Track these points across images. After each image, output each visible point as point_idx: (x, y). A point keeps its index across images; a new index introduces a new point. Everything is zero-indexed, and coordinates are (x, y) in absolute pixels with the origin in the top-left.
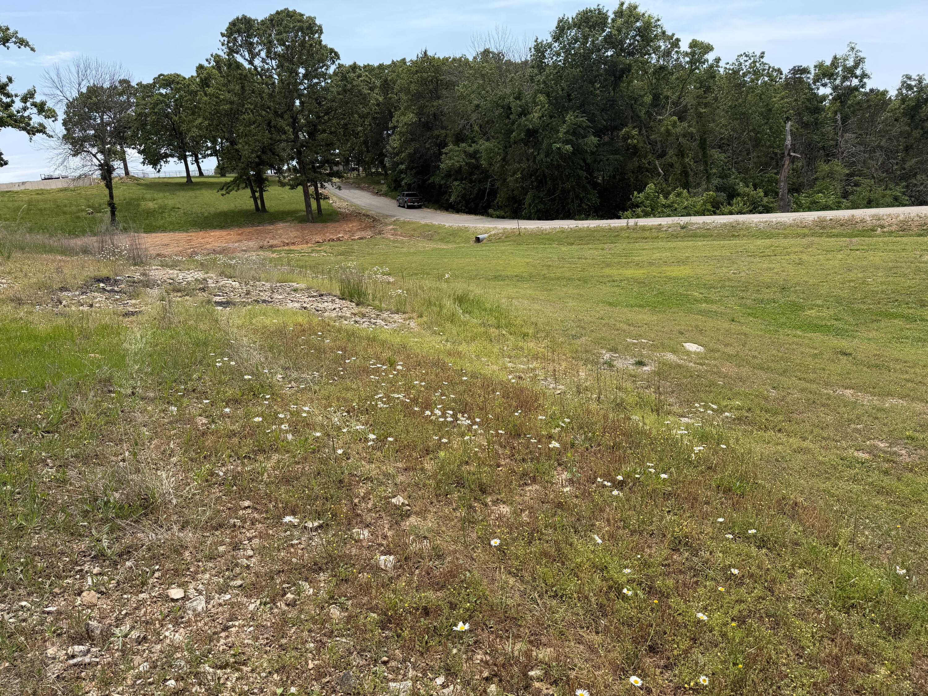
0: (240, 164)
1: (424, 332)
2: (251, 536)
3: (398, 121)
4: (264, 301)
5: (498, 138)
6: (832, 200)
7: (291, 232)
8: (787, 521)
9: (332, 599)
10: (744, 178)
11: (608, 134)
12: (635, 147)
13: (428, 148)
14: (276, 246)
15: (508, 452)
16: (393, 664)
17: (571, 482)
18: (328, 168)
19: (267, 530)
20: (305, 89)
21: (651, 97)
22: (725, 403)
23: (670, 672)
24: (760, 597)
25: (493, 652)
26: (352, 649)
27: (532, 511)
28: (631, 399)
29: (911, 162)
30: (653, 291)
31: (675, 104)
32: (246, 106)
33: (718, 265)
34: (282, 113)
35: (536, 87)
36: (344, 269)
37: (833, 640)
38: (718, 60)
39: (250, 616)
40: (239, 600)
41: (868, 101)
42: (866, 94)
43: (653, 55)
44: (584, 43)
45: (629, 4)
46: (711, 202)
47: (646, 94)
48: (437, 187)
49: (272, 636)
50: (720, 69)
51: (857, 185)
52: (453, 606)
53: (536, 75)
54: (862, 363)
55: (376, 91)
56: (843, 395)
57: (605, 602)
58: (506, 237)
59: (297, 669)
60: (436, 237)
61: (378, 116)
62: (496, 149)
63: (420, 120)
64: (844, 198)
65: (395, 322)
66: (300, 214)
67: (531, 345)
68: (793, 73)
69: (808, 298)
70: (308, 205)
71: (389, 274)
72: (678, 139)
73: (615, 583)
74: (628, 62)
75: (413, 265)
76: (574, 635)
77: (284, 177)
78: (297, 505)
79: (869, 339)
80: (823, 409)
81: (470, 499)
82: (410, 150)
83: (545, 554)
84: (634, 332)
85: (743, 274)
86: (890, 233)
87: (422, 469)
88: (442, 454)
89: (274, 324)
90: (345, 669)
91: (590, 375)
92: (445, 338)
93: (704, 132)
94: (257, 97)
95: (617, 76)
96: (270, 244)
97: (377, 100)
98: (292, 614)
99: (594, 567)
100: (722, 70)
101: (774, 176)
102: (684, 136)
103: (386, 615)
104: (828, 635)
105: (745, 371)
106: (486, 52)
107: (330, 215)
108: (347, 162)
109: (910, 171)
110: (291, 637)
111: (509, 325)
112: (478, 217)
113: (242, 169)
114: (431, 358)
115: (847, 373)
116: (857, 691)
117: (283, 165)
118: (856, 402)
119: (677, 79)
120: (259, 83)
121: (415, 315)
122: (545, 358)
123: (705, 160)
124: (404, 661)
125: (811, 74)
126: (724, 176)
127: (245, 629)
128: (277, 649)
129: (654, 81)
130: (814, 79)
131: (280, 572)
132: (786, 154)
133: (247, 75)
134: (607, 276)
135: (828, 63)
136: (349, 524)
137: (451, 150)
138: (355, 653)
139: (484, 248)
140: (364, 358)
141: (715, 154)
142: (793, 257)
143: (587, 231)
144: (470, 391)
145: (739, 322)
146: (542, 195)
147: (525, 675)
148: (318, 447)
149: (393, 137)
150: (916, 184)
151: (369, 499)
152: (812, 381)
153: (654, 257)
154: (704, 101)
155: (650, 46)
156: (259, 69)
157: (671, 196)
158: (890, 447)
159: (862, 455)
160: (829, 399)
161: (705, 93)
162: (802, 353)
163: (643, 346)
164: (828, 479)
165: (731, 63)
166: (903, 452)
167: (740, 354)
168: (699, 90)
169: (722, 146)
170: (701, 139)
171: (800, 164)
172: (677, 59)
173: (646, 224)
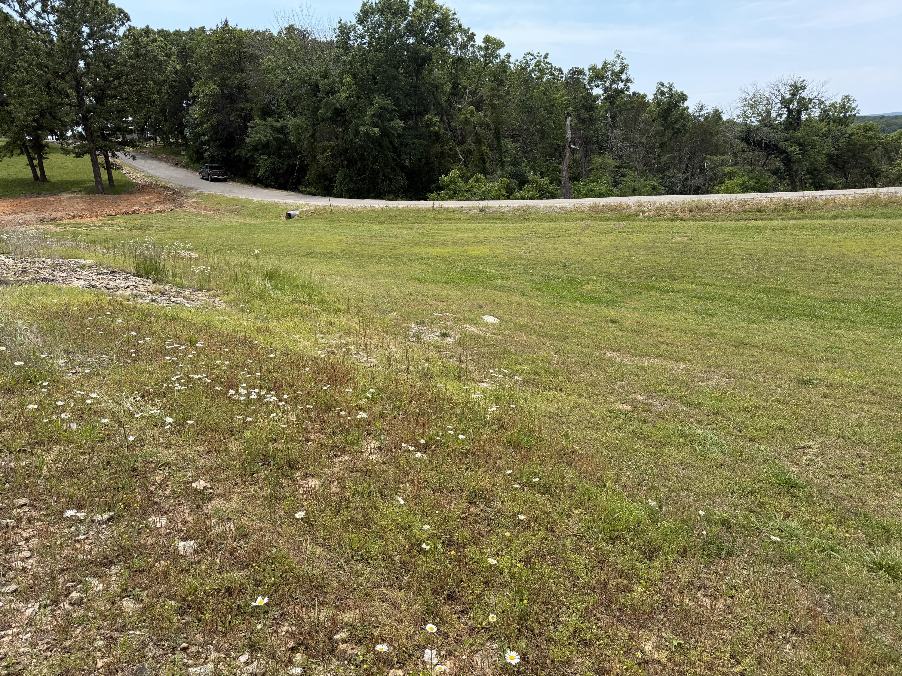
0: (13, 128)
1: (230, 309)
2: (28, 535)
3: (198, 91)
4: (44, 280)
5: (305, 114)
6: (604, 188)
7: (78, 203)
8: (566, 469)
9: (125, 592)
10: (532, 165)
11: (413, 119)
12: (436, 133)
13: (233, 121)
14: (59, 219)
15: (317, 426)
16: (194, 649)
17: (379, 449)
18: (121, 137)
19: (47, 528)
20: (90, 49)
21: (450, 86)
22: (516, 368)
23: (466, 616)
24: (543, 538)
25: (299, 622)
26: (147, 641)
27: (341, 481)
28: (436, 369)
29: (665, 158)
30: (457, 268)
31: (473, 94)
32: (18, 63)
33: (512, 245)
34: (63, 74)
35: (343, 68)
36: (140, 244)
37: (602, 569)
38: (508, 56)
39: (27, 621)
40: (13, 606)
41: (631, 102)
42: (630, 96)
43: (452, 47)
44: (388, 28)
46: (505, 188)
47: (446, 83)
48: (244, 160)
49: (54, 640)
50: (511, 65)
51: (624, 175)
52: (258, 583)
53: (342, 55)
54: (627, 329)
55: (173, 58)
56: (612, 357)
57: (408, 559)
58: (318, 215)
59: (84, 670)
60: (244, 212)
61: (177, 84)
62: (305, 126)
63: (222, 92)
64: (614, 187)
65: (198, 300)
66: (87, 185)
67: (343, 320)
68: (572, 74)
69: (585, 274)
70: (97, 175)
71: (192, 250)
72: (475, 128)
73: (417, 540)
74: (428, 50)
75: (219, 240)
76: (379, 594)
77: (68, 144)
78: (83, 499)
79: (633, 309)
80: (595, 369)
81: (278, 476)
82: (213, 122)
83: (352, 521)
84: (440, 307)
85: (532, 253)
86: (650, 218)
87: (226, 451)
88: (247, 433)
89: (55, 304)
90: (139, 662)
91: (399, 348)
92: (254, 315)
93: (498, 123)
94: (31, 55)
95: (420, 63)
96: (52, 216)
97: (174, 67)
98: (78, 613)
99: (398, 527)
100: (512, 66)
101: (557, 165)
102: (481, 125)
103: (186, 601)
104: (598, 564)
105: (533, 339)
106: (291, 29)
107: (124, 186)
108: (142, 131)
109: (665, 165)
110: (77, 638)
111: (321, 301)
112: (288, 193)
113: (16, 134)
114: (238, 336)
115: (615, 338)
116: (620, 609)
117: (67, 130)
118: (621, 363)
119: (474, 70)
120: (33, 39)
121: (220, 292)
122: (357, 333)
123: (499, 148)
124: (206, 644)
125: (586, 75)
126: (516, 164)
127: (21, 636)
128: (60, 652)
129: (453, 71)
130: (588, 80)
131: (63, 570)
132: (567, 146)
133: (18, 29)
134: (416, 254)
135: (600, 67)
136: (144, 513)
137: (257, 124)
138: (151, 644)
139: (295, 225)
140: (161, 338)
141: (508, 143)
142: (573, 238)
143: (396, 211)
144: (280, 368)
145: (529, 296)
146: (352, 174)
147: (331, 639)
148: (107, 435)
149: (193, 107)
150: (669, 177)
151: (167, 486)
152: (587, 346)
153: (457, 237)
154: (498, 93)
155: (449, 38)
156: (33, 24)
157: (470, 181)
158: (647, 399)
159: (626, 408)
160: (600, 361)
161: (498, 86)
162: (580, 322)
163: (447, 319)
164: (599, 429)
165: (519, 60)
166: (657, 403)
167: (529, 324)
168: (493, 83)
169: (514, 136)
170: (496, 129)
171: (579, 156)
172: (473, 53)
173: (450, 206)
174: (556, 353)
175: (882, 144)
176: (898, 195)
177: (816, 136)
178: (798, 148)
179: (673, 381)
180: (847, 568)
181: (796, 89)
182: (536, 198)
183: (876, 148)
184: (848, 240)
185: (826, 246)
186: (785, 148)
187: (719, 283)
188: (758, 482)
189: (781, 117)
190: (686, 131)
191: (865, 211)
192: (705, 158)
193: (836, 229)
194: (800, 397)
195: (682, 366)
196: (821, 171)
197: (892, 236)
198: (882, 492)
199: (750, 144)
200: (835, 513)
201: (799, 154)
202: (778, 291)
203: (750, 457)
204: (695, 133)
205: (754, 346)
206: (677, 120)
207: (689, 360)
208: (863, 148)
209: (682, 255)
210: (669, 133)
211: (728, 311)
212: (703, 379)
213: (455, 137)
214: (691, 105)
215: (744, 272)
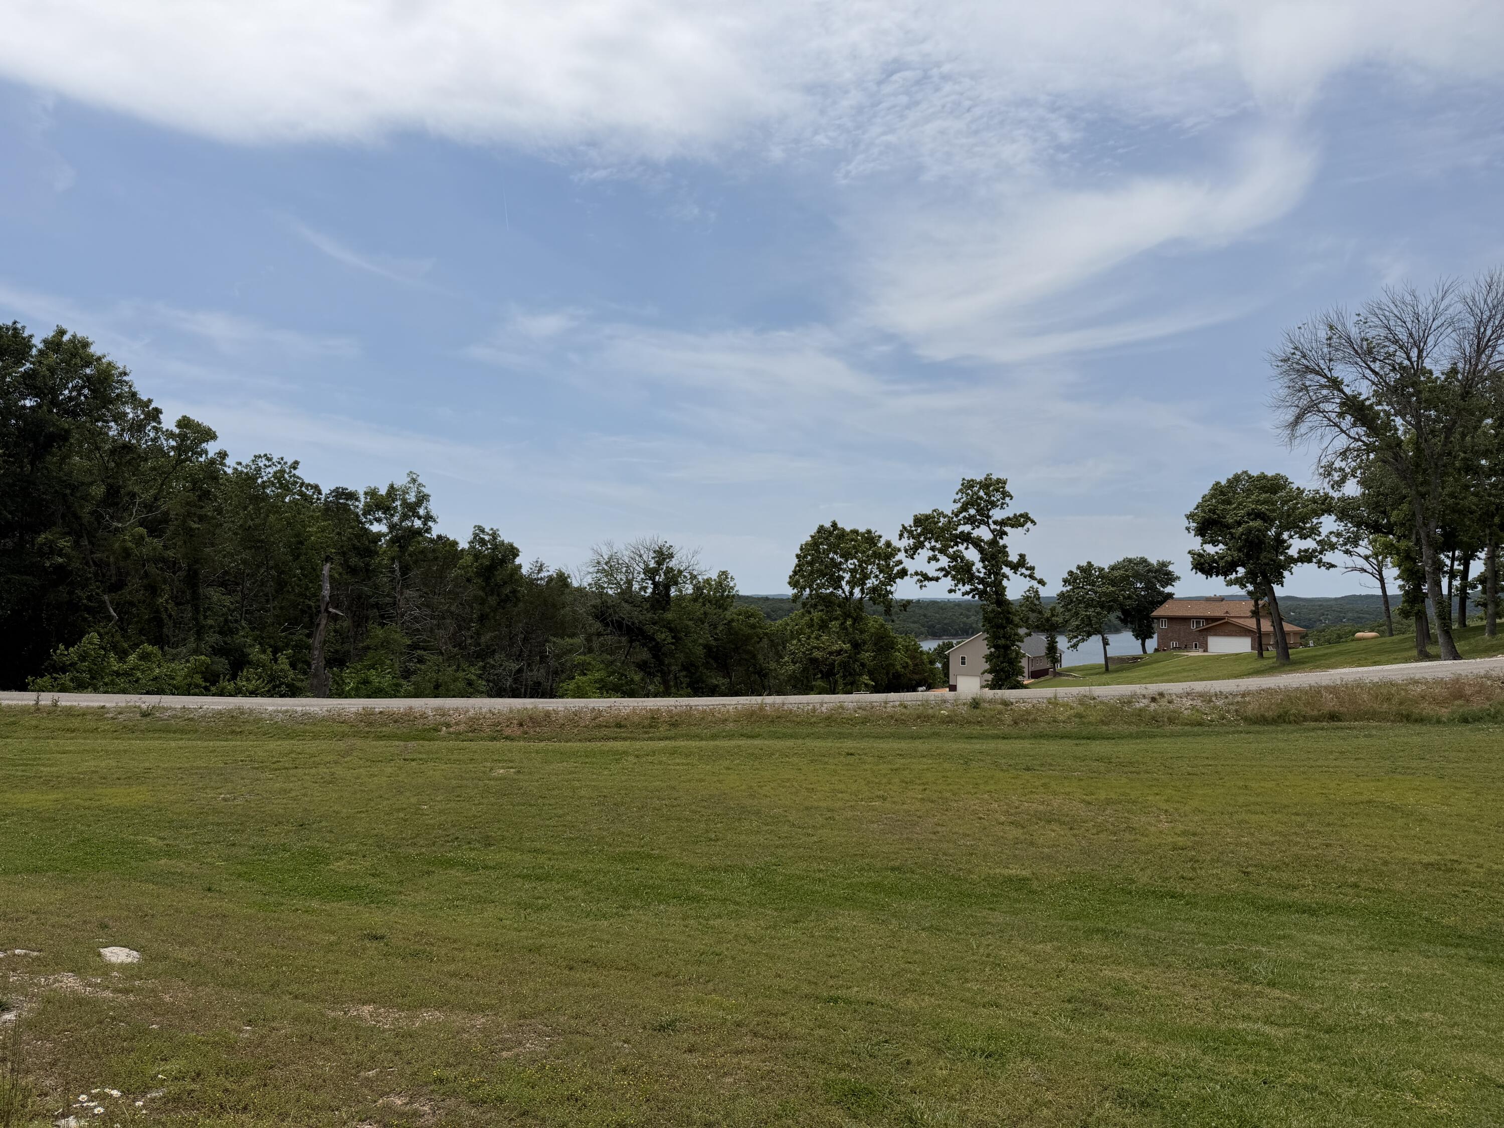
6: (387, 681)
10: (259, 636)
11: (14, 536)
12: (59, 569)
21: (103, 488)
29: (487, 637)
30: (69, 836)
31: (149, 507)
33: (200, 785)
38: (223, 455)
41: (434, 551)
42: (432, 541)
43: (112, 424)
45: (74, 336)
46: (202, 673)
47: (95, 482)
50: (226, 469)
51: (421, 661)
54: (396, 953)
64: (405, 679)
68: (336, 496)
69: (337, 839)
72: (144, 566)
74: (64, 424)
79: (415, 906)
80: (322, 1049)
85: (238, 802)
86: (457, 735)
93: (195, 560)
95: (42, 443)
100: (229, 470)
101: (304, 638)
102: (156, 562)
105: (206, 993)
109: (487, 648)
115: (371, 974)
118: (374, 1028)
119: (153, 469)
123: (194, 602)
125: (359, 501)
126: (226, 630)
129: (111, 464)
130: (364, 510)
132: (323, 608)
135: (383, 491)
141: (215, 594)
142: (323, 770)
145: (219, 891)
150: (494, 666)
153: (84, 767)
154: (199, 512)
155: (108, 410)
157: (130, 657)
158: (410, 1102)
160: (334, 1028)
161: (200, 500)
162: (311, 943)
165: (244, 464)
166: (426, 1108)
167: (205, 960)
168: (190, 494)
169: (226, 583)
170: (189, 570)
171: (345, 624)
172: (154, 440)
173: (75, 704)
174: (249, 1023)
175: (766, 634)
176: (786, 707)
177: (690, 620)
178: (669, 635)
179: (460, 1055)
181: (662, 556)
182: (263, 695)
183: (761, 639)
184: (729, 772)
185: (703, 781)
186: (654, 634)
187: (556, 848)
189: (645, 592)
190: (518, 600)
191: (749, 728)
192: (547, 641)
193: (714, 756)
194: (655, 1057)
195: (480, 1021)
196: (698, 667)
197: (781, 766)
199: (607, 625)
201: (671, 643)
202: (642, 856)
204: (531, 603)
205: (598, 964)
206: (505, 583)
207: (493, 1007)
208: (746, 640)
209: (504, 801)
210: (493, 600)
211: (567, 899)
212: (508, 1045)
213: (104, 575)
214: (525, 563)
215: (594, 827)
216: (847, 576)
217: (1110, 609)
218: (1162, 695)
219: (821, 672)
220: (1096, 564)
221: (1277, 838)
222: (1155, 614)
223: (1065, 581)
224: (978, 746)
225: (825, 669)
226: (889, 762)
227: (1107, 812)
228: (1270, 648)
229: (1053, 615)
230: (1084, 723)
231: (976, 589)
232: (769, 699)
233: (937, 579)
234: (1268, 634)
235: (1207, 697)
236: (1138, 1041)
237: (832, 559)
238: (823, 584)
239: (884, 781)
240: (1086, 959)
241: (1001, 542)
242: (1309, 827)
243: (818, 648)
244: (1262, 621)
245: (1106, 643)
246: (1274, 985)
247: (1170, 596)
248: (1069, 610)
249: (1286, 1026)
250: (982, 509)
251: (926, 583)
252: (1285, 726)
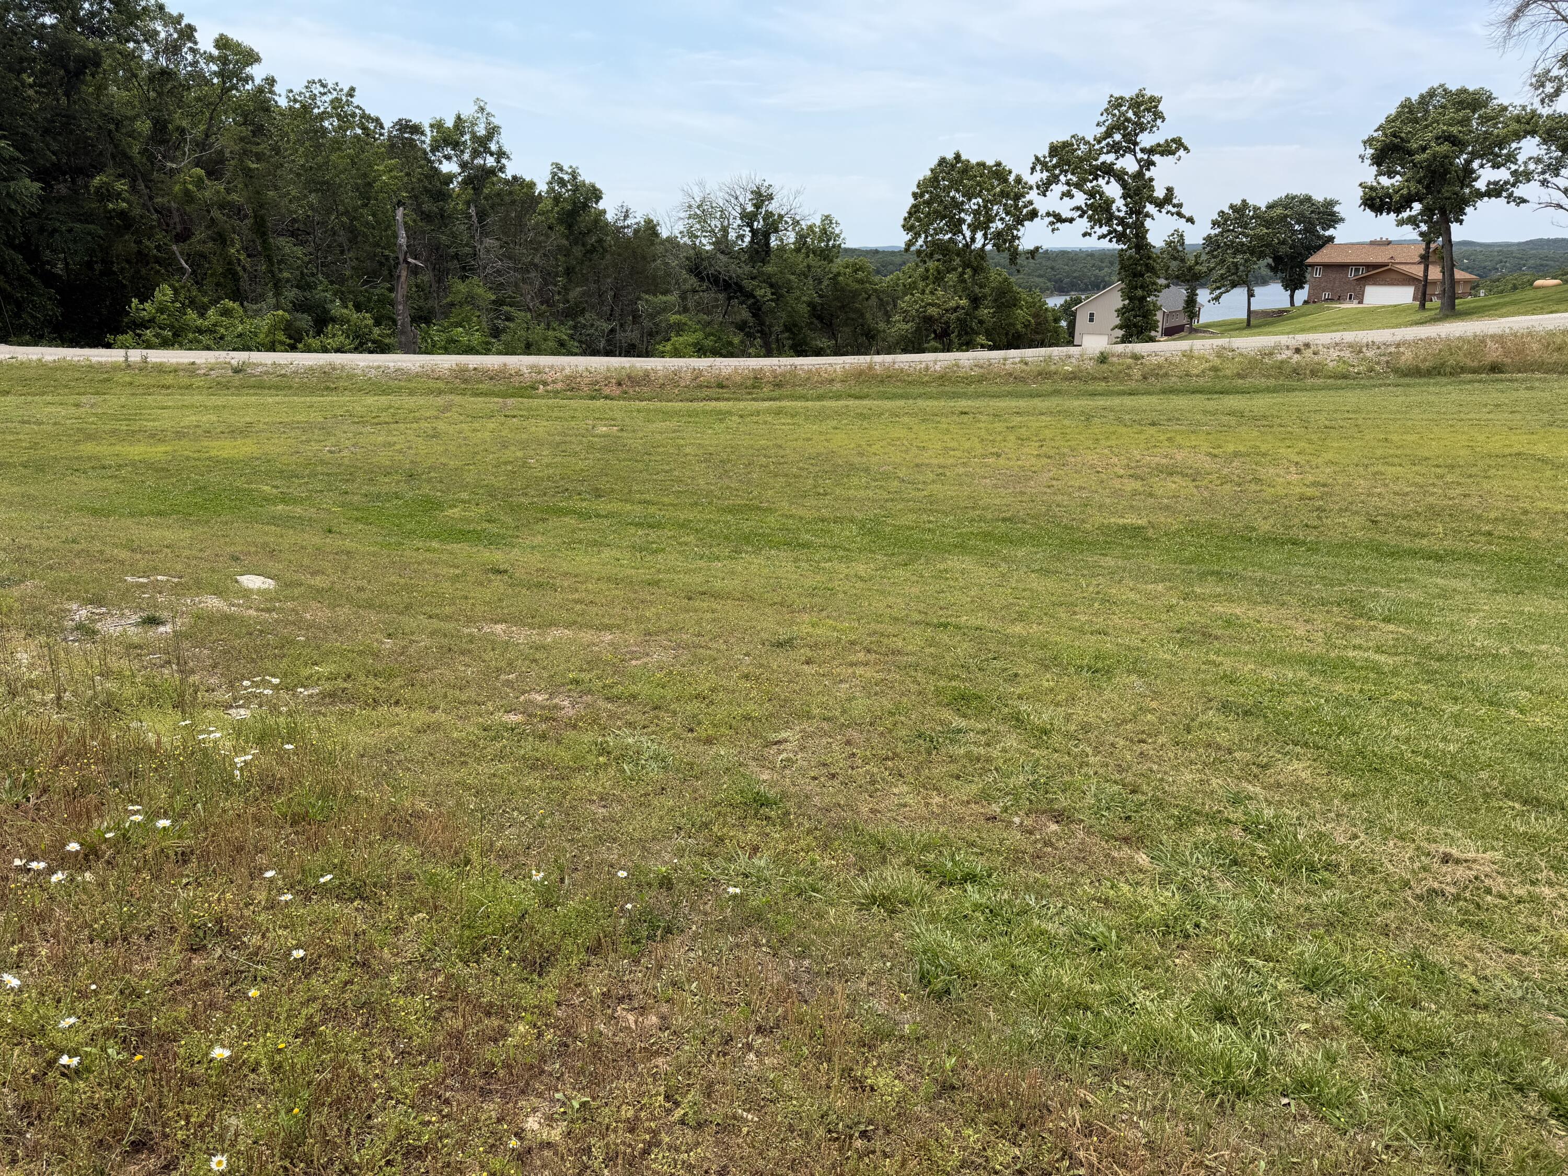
6: (476, 339)
8: (397, 846)
10: (338, 290)
11: (65, 181)
12: (122, 214)
21: (149, 123)
28: (130, 691)
29: (575, 293)
30: (185, 484)
31: (202, 145)
33: (304, 438)
38: (271, 81)
41: (511, 193)
42: (507, 182)
43: (146, 46)
46: (284, 329)
47: (138, 115)
50: (278, 98)
51: (509, 319)
54: (521, 584)
56: (492, 634)
64: (495, 337)
68: (399, 130)
69: (448, 489)
72: (209, 212)
74: (91, 46)
79: (533, 548)
80: (462, 658)
84: (142, 564)
85: (345, 453)
86: (556, 393)
91: (40, 657)
93: (260, 205)
95: (72, 69)
100: (280, 100)
101: (386, 293)
102: (221, 207)
104: (449, 1004)
105: (344, 612)
109: (576, 305)
115: (500, 600)
116: (485, 1073)
118: (508, 642)
119: (198, 99)
123: (266, 254)
125: (426, 135)
126: (304, 285)
129: (152, 94)
130: (431, 145)
132: (401, 259)
134: (89, 458)
135: (450, 123)
141: (285, 245)
142: (424, 424)
143: (37, 367)
145: (340, 533)
150: (585, 325)
152: (448, 618)
153: (186, 422)
154: (255, 149)
155: (137, 27)
157: (210, 312)
158: (550, 698)
159: (513, 718)
160: (471, 642)
161: (254, 135)
162: (437, 576)
163: (158, 588)
164: (464, 763)
165: (296, 90)
166: (566, 703)
167: (337, 587)
168: (243, 128)
169: (296, 233)
170: (256, 217)
171: (426, 278)
172: (195, 64)
173: (165, 360)
174: (389, 636)
175: (875, 291)
176: (896, 366)
177: (792, 273)
178: (769, 291)
179: (593, 663)
180: (832, 912)
181: (761, 197)
182: (349, 351)
183: (869, 297)
184: (838, 431)
185: (811, 439)
186: (752, 290)
187: (666, 500)
188: (715, 806)
189: (743, 241)
190: (605, 251)
191: (858, 389)
192: (639, 298)
193: (821, 416)
194: (775, 667)
195: (608, 637)
196: (802, 328)
197: (891, 425)
198: (877, 790)
199: (702, 279)
200: (818, 833)
201: (772, 300)
202: (751, 508)
203: (705, 768)
204: (619, 255)
205: (716, 596)
206: (589, 231)
207: (618, 627)
208: (853, 297)
209: (609, 456)
210: (578, 251)
211: (680, 544)
212: (638, 655)
213: (168, 225)
214: (609, 207)
215: (701, 482)
216: (969, 219)
217: (1262, 256)
218: (1307, 345)
219: (935, 332)
220: (1251, 202)
221: (1413, 489)
222: (1310, 260)
223: (1215, 223)
224: (1102, 403)
225: (938, 328)
226: (1005, 421)
227: (1234, 464)
228: (1434, 299)
229: (1197, 263)
230: (1218, 377)
231: (1115, 231)
232: (878, 358)
233: (1071, 220)
234: (1434, 283)
235: (1357, 349)
236: (1245, 664)
237: (953, 198)
238: (941, 229)
239: (999, 438)
240: (1198, 597)
241: (1148, 175)
242: (1449, 478)
243: (932, 305)
244: (1430, 267)
245: (1251, 295)
246: (1389, 621)
247: (1331, 239)
248: (1215, 257)
249: (1396, 654)
250: (1129, 134)
251: (1058, 225)
252: (1439, 379)
